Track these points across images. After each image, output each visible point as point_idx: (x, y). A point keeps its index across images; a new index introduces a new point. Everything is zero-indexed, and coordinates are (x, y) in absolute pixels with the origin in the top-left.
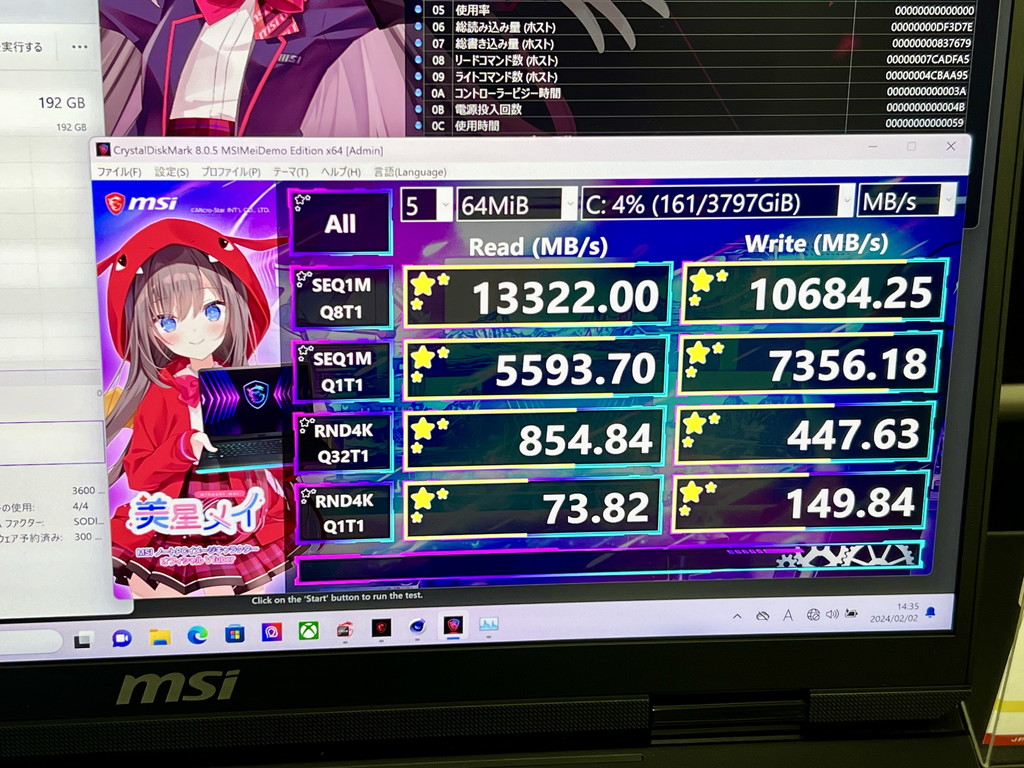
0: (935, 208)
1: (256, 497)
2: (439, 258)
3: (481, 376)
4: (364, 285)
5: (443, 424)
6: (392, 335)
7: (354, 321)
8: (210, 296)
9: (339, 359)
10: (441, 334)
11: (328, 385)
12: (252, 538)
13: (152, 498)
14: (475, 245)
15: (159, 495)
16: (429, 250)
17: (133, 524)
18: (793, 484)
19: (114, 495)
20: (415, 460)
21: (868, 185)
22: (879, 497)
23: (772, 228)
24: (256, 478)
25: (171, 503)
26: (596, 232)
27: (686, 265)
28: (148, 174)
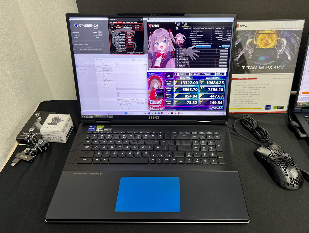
0: (224, 75)
1: (161, 101)
2: (178, 79)
3: (181, 90)
4: (171, 81)
5: (178, 94)
6: (173, 86)
7: (170, 85)
8: (157, 82)
9: (168, 88)
10: (178, 86)
11: (167, 91)
12: (161, 104)
13: (152, 101)
14: (181, 78)
15: (153, 100)
16: (177, 78)
17: (150, 103)
18: (211, 101)
19: (149, 100)
20: (175, 98)
21: (217, 73)
22: (219, 102)
23: (209, 77)
24: (161, 99)
25: (154, 101)
26: (192, 77)
27: (200, 80)
28: (152, 71)
